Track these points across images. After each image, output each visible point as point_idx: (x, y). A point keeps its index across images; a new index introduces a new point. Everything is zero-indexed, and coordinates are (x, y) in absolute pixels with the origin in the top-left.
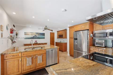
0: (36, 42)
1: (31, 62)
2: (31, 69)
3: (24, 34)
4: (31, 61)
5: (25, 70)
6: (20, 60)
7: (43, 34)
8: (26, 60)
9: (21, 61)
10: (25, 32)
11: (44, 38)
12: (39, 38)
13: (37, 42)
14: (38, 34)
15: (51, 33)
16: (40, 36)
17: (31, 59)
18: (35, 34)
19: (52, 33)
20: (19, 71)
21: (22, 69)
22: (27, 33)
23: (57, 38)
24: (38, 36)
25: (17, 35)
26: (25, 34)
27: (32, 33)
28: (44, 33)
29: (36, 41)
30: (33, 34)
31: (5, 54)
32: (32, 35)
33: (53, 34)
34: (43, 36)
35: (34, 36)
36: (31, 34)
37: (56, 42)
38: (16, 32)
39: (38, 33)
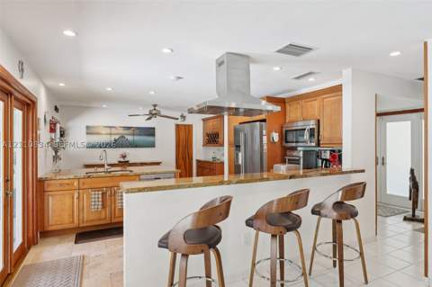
0: (122, 160)
1: (100, 203)
2: (100, 220)
3: (85, 130)
4: (100, 200)
5: (87, 221)
6: (76, 195)
7: (150, 132)
8: (89, 198)
9: (78, 198)
10: (88, 127)
11: (152, 145)
12: (136, 147)
13: (126, 159)
14: (130, 131)
15: (177, 126)
16: (137, 138)
17: (100, 196)
18: (121, 131)
19: (185, 126)
20: (73, 222)
21: (81, 217)
22: (93, 127)
23: (204, 145)
24: (130, 138)
25: (62, 135)
26: (89, 131)
27: (111, 127)
28: (154, 129)
29: (124, 157)
30: (113, 131)
31: (46, 179)
32: (111, 134)
33: (189, 129)
34: (150, 139)
35: (117, 137)
36: (108, 131)
37: (198, 161)
38: (61, 128)
39: (130, 128)
